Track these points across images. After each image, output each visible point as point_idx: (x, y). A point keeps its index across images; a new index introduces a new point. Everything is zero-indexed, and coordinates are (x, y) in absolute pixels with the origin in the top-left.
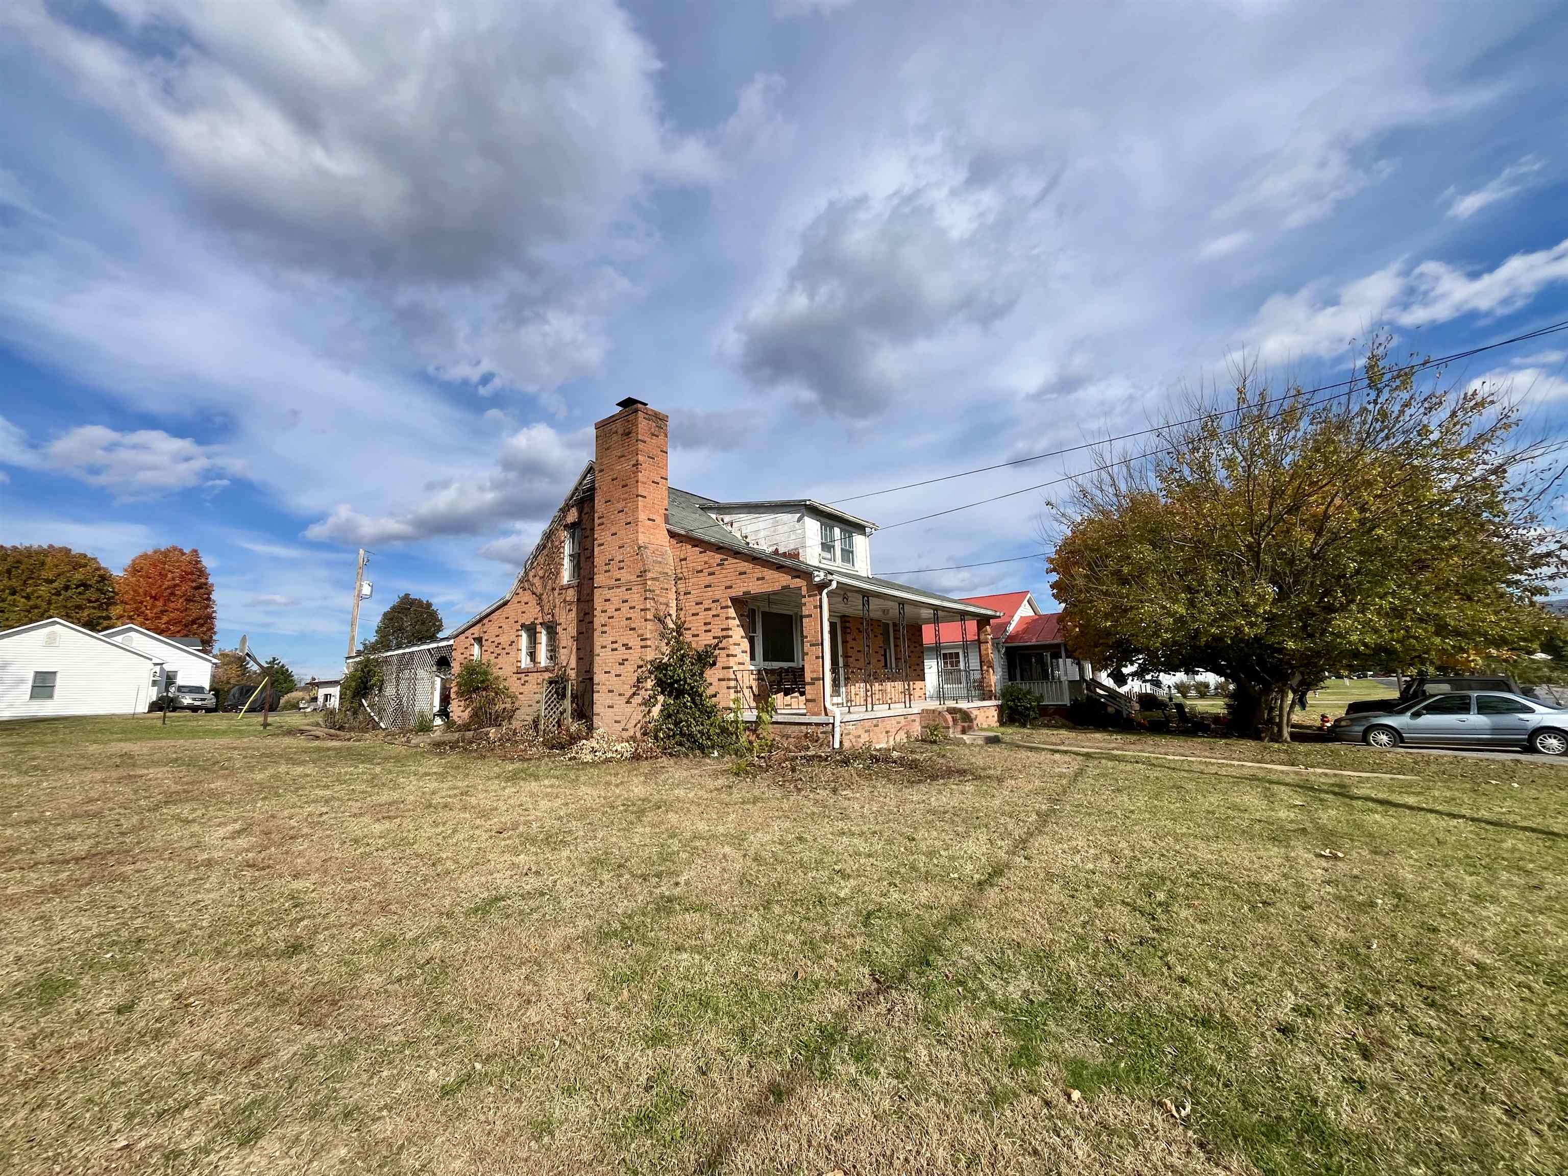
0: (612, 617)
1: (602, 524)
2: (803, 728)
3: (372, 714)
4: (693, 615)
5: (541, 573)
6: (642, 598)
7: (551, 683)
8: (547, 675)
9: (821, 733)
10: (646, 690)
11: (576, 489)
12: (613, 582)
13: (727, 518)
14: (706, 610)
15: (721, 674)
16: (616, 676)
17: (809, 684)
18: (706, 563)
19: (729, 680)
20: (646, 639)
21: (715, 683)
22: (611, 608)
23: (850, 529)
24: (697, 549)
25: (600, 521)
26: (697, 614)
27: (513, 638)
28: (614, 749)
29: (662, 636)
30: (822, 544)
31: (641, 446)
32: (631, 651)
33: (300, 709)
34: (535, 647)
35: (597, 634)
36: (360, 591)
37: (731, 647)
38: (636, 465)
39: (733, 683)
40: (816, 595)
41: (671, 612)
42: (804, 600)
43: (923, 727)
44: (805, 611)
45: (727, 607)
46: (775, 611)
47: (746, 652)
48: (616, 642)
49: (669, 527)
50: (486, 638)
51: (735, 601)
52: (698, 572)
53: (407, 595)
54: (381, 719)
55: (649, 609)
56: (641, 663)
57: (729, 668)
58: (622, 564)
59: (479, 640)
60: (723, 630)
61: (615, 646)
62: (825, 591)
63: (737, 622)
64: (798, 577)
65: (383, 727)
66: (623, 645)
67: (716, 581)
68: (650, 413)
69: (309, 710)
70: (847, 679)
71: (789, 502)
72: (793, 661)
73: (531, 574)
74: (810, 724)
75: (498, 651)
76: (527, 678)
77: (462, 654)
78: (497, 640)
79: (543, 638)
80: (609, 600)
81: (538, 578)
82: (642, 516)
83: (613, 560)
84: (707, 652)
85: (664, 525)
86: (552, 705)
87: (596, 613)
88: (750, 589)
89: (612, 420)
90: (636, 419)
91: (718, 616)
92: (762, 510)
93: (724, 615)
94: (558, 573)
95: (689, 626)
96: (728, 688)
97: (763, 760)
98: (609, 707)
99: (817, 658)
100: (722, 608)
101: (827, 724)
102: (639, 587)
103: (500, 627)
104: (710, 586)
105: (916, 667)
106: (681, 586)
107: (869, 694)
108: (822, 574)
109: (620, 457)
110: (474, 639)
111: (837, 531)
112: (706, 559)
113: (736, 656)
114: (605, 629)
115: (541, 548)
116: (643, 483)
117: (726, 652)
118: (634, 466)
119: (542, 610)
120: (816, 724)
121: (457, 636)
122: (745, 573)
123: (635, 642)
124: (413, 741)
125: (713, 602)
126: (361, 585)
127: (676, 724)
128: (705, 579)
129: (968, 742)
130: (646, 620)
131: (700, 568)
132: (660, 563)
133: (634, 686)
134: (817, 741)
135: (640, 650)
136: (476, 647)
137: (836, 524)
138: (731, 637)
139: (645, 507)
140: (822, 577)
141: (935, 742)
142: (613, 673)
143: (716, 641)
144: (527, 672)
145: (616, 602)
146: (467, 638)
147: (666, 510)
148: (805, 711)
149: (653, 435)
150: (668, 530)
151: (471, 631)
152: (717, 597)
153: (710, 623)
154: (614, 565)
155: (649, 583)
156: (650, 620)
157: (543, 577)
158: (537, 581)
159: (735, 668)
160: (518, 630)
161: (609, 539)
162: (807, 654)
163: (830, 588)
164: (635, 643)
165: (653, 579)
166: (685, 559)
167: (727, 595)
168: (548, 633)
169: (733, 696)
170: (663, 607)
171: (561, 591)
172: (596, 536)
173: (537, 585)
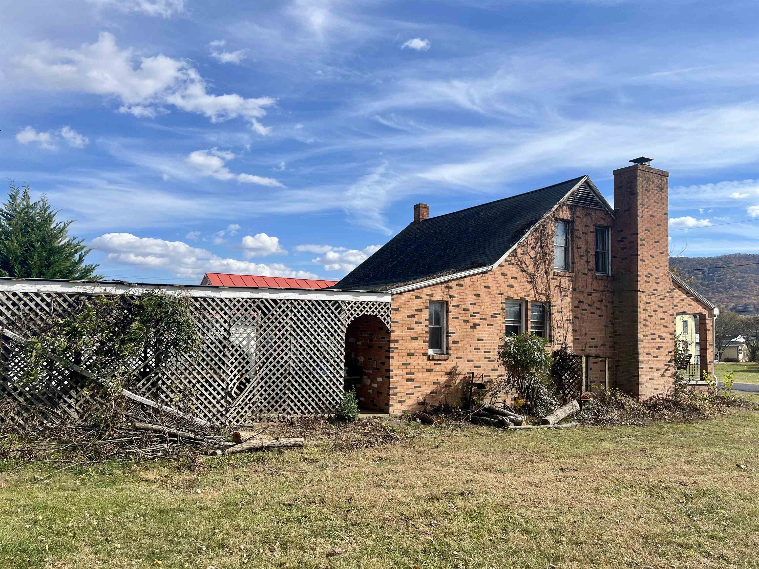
2: (706, 387)
9: (713, 389)
16: (654, 357)
17: (709, 364)
34: (520, 322)
35: (640, 326)
38: (668, 214)
44: (707, 327)
48: (654, 334)
50: (454, 303)
56: (670, 349)
58: (657, 280)
61: (652, 336)
66: (659, 336)
75: (473, 320)
77: (411, 316)
78: (473, 309)
80: (649, 303)
81: (527, 257)
83: (651, 275)
87: (639, 310)
98: (650, 379)
101: (715, 385)
103: (476, 295)
110: (431, 301)
114: (646, 323)
119: (535, 289)
120: (712, 385)
121: (399, 292)
135: (669, 341)
142: (653, 354)
146: (418, 298)
154: (652, 279)
162: (708, 349)
171: (555, 277)
172: (639, 252)
173: (527, 263)
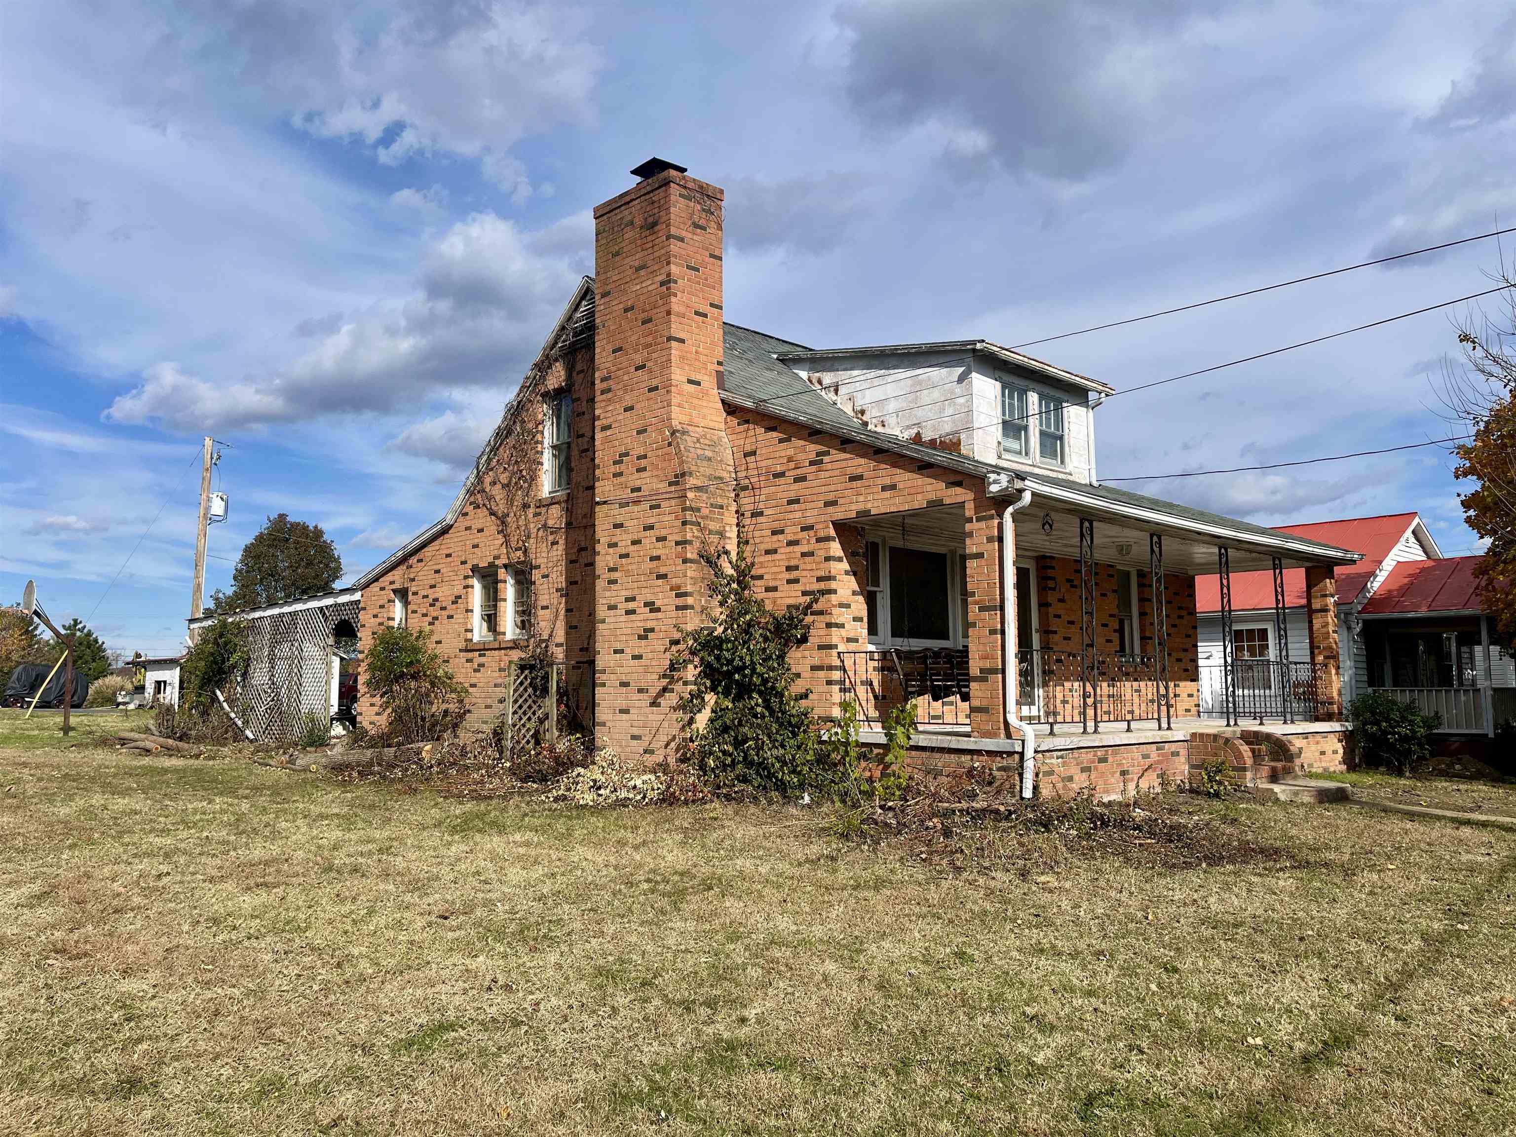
0: (627, 556)
1: (609, 390)
2: (965, 758)
3: (233, 715)
4: (767, 552)
5: (504, 478)
6: (679, 523)
7: (522, 668)
8: (516, 655)
9: (999, 769)
10: (686, 683)
11: (563, 328)
12: (627, 494)
13: (828, 378)
14: (791, 543)
15: (817, 658)
16: (634, 657)
17: (976, 679)
18: (790, 460)
19: (831, 668)
20: (685, 594)
21: (806, 673)
22: (624, 539)
23: (1058, 394)
24: (774, 434)
25: (605, 385)
26: (775, 551)
27: (458, 589)
28: (632, 783)
29: (713, 589)
30: (1004, 423)
31: (675, 247)
32: (659, 615)
33: (118, 704)
34: (495, 606)
35: (600, 584)
36: (208, 508)
37: (836, 611)
38: (667, 282)
39: (836, 675)
40: (991, 517)
41: (728, 547)
42: (968, 527)
43: (1192, 767)
44: (971, 547)
45: (828, 539)
46: (917, 547)
47: (861, 620)
48: (633, 599)
49: (724, 395)
50: (414, 589)
51: (844, 529)
52: (776, 476)
53: (282, 517)
54: (246, 723)
55: (690, 542)
56: (677, 636)
57: (830, 647)
58: (643, 463)
59: (402, 594)
60: (820, 579)
61: (631, 605)
62: (1010, 509)
63: (845, 566)
64: (959, 484)
65: (251, 736)
66: (646, 605)
67: (807, 492)
68: (690, 185)
69: (131, 707)
70: (1047, 673)
71: (944, 344)
72: (946, 637)
73: (488, 480)
74: (978, 752)
75: (434, 612)
76: (482, 660)
77: (375, 616)
78: (432, 594)
79: (509, 590)
80: (621, 526)
81: (499, 486)
82: (678, 376)
83: (627, 454)
84: (791, 618)
85: (716, 391)
86: (525, 707)
88: (869, 506)
89: (623, 201)
90: (667, 196)
91: (811, 554)
92: (894, 362)
93: (822, 554)
94: (533, 478)
95: (760, 572)
96: (829, 683)
97: (891, 814)
98: (621, 711)
99: (993, 632)
100: (819, 540)
101: (1010, 754)
102: (673, 502)
103: (437, 572)
104: (797, 501)
105: (1182, 655)
106: (746, 500)
107: (1090, 701)
108: (1004, 479)
109: (638, 269)
110: (394, 591)
111: (1033, 398)
112: (791, 452)
113: (842, 626)
114: (615, 575)
115: (503, 434)
116: (678, 315)
117: (827, 619)
118: (662, 284)
119: (507, 542)
120: (989, 753)
121: (367, 586)
122: (860, 478)
123: (666, 599)
124: (298, 762)
125: (803, 529)
126: (209, 499)
127: (738, 743)
128: (787, 489)
129: (1282, 797)
130: (685, 561)
131: (779, 469)
132: (710, 459)
133: (665, 676)
134: (990, 784)
135: (674, 614)
136: (398, 605)
137: (1032, 385)
138: (834, 592)
139: (682, 358)
140: (1004, 484)
141: (1217, 795)
142: (629, 652)
143: (808, 599)
144: (482, 649)
145: (633, 528)
146: (382, 589)
147: (720, 363)
148: (968, 729)
149: (696, 226)
150: (723, 401)
151: (389, 577)
152: (810, 521)
153: (796, 568)
154: (629, 466)
155: (690, 495)
156: (692, 561)
157: (508, 485)
158: (498, 492)
159: (841, 648)
160: (466, 577)
161: (621, 417)
162: (974, 625)
163: (1019, 505)
164: (666, 601)
165: (698, 489)
166: (754, 453)
167: (828, 518)
168: (518, 582)
169: (837, 697)
170: (714, 538)
171: (538, 510)
172: (597, 412)
173: (498, 498)
